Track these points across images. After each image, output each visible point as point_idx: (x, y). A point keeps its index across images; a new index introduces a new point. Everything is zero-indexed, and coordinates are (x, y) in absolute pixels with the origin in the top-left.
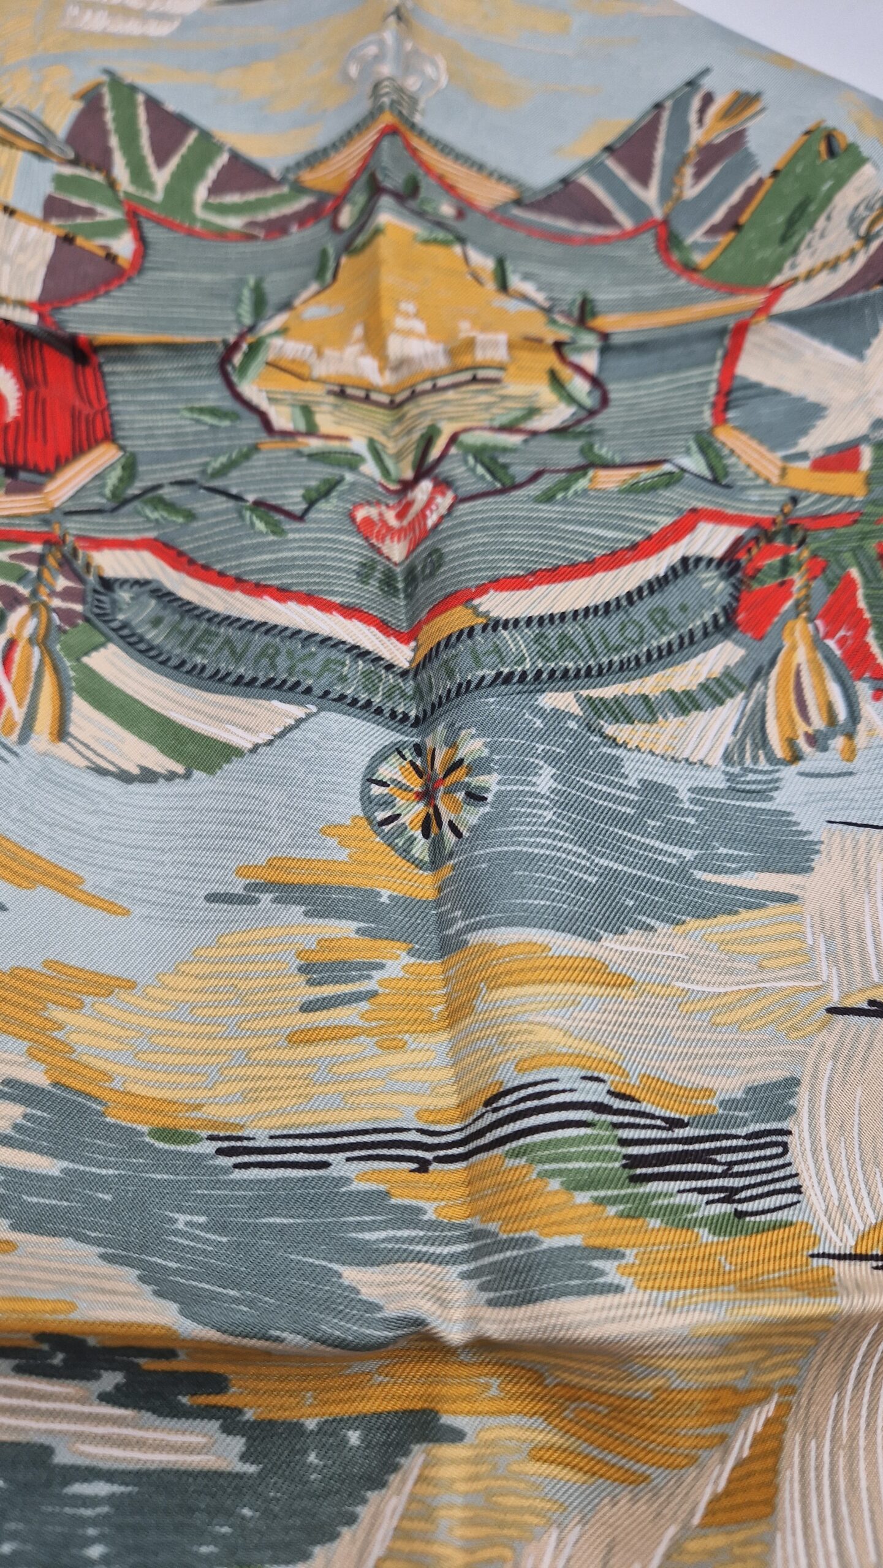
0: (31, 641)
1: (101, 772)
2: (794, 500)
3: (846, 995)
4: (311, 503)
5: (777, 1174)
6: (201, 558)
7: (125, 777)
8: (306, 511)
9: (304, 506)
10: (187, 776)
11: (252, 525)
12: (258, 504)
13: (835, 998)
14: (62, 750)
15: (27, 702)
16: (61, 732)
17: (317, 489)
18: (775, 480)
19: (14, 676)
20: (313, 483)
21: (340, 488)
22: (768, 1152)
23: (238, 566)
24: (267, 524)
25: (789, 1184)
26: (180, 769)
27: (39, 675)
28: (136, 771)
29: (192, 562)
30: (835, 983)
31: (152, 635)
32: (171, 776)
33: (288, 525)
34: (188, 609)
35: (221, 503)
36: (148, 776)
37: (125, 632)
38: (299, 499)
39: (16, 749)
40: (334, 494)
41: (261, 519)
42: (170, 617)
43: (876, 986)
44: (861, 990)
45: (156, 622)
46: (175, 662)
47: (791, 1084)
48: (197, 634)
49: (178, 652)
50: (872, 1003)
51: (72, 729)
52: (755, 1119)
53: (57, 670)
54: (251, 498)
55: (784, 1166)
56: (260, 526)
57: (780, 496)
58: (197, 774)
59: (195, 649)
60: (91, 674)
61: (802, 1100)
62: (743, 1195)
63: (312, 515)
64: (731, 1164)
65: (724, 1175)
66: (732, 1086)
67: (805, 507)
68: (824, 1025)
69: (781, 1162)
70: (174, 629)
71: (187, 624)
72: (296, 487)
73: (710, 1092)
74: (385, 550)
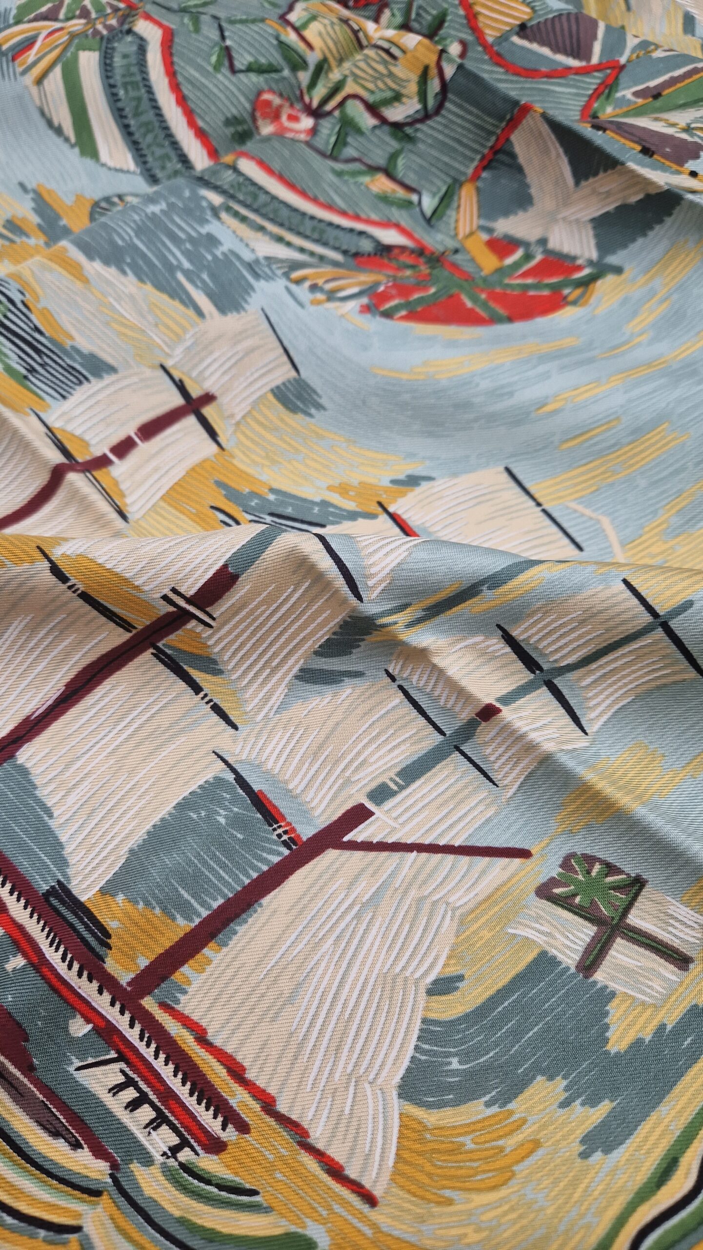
0: (69, 33)
1: (42, 113)
2: (456, 251)
3: (174, 366)
4: (249, 69)
5: (64, 386)
6: (176, 48)
7: (50, 123)
8: (241, 71)
9: (243, 68)
10: (73, 146)
11: (211, 55)
12: (228, 49)
13: (169, 364)
14: (34, 90)
15: (39, 55)
16: (39, 81)
17: (261, 65)
18: (461, 236)
19: (48, 40)
20: (263, 61)
21: (274, 75)
22: (71, 378)
23: (183, 68)
24: (218, 61)
25: (64, 393)
26: (73, 139)
27: (56, 47)
28: (56, 123)
29: (170, 47)
30: (177, 359)
31: (118, 61)
32: (67, 140)
33: (225, 70)
34: (142, 64)
35: (215, 35)
36: (59, 131)
37: (109, 51)
38: (246, 63)
39: (18, 75)
40: (266, 76)
41: (219, 56)
42: (133, 60)
43: (190, 378)
44: (183, 373)
45: (125, 56)
46: (112, 81)
47: (112, 369)
48: (133, 79)
49: (118, 79)
50: (181, 381)
51: (46, 82)
52: (81, 364)
53: (65, 50)
54: (228, 43)
55: (70, 387)
56: (214, 59)
57: (451, 244)
58: (77, 150)
59: (125, 85)
60: (75, 58)
61: (108, 379)
62: (38, 376)
63: (241, 76)
64: (47, 364)
65: (41, 365)
66: (85, 345)
67: (458, 258)
68: (152, 367)
69: (72, 385)
70: (128, 66)
71: (134, 69)
72: (250, 53)
73: (72, 338)
74: (260, 122)
